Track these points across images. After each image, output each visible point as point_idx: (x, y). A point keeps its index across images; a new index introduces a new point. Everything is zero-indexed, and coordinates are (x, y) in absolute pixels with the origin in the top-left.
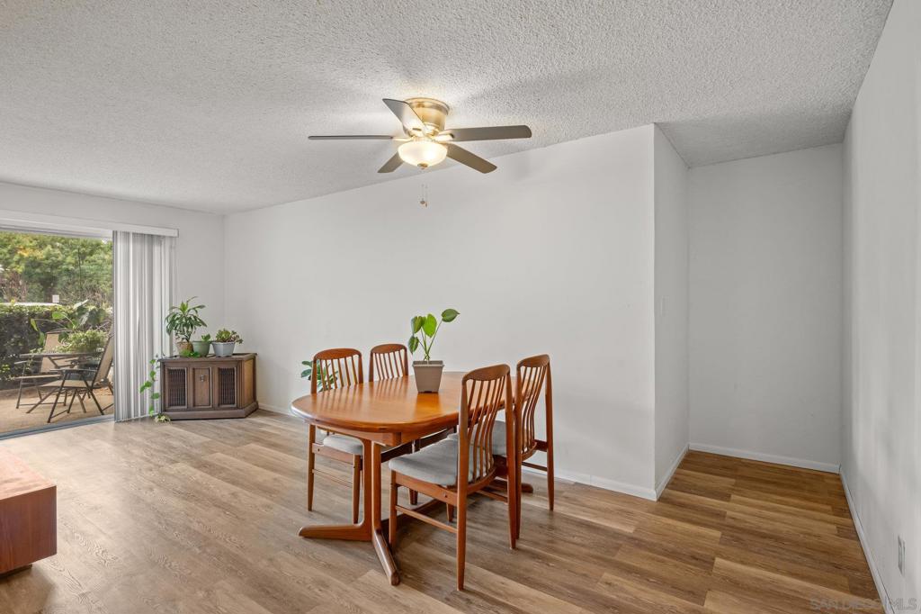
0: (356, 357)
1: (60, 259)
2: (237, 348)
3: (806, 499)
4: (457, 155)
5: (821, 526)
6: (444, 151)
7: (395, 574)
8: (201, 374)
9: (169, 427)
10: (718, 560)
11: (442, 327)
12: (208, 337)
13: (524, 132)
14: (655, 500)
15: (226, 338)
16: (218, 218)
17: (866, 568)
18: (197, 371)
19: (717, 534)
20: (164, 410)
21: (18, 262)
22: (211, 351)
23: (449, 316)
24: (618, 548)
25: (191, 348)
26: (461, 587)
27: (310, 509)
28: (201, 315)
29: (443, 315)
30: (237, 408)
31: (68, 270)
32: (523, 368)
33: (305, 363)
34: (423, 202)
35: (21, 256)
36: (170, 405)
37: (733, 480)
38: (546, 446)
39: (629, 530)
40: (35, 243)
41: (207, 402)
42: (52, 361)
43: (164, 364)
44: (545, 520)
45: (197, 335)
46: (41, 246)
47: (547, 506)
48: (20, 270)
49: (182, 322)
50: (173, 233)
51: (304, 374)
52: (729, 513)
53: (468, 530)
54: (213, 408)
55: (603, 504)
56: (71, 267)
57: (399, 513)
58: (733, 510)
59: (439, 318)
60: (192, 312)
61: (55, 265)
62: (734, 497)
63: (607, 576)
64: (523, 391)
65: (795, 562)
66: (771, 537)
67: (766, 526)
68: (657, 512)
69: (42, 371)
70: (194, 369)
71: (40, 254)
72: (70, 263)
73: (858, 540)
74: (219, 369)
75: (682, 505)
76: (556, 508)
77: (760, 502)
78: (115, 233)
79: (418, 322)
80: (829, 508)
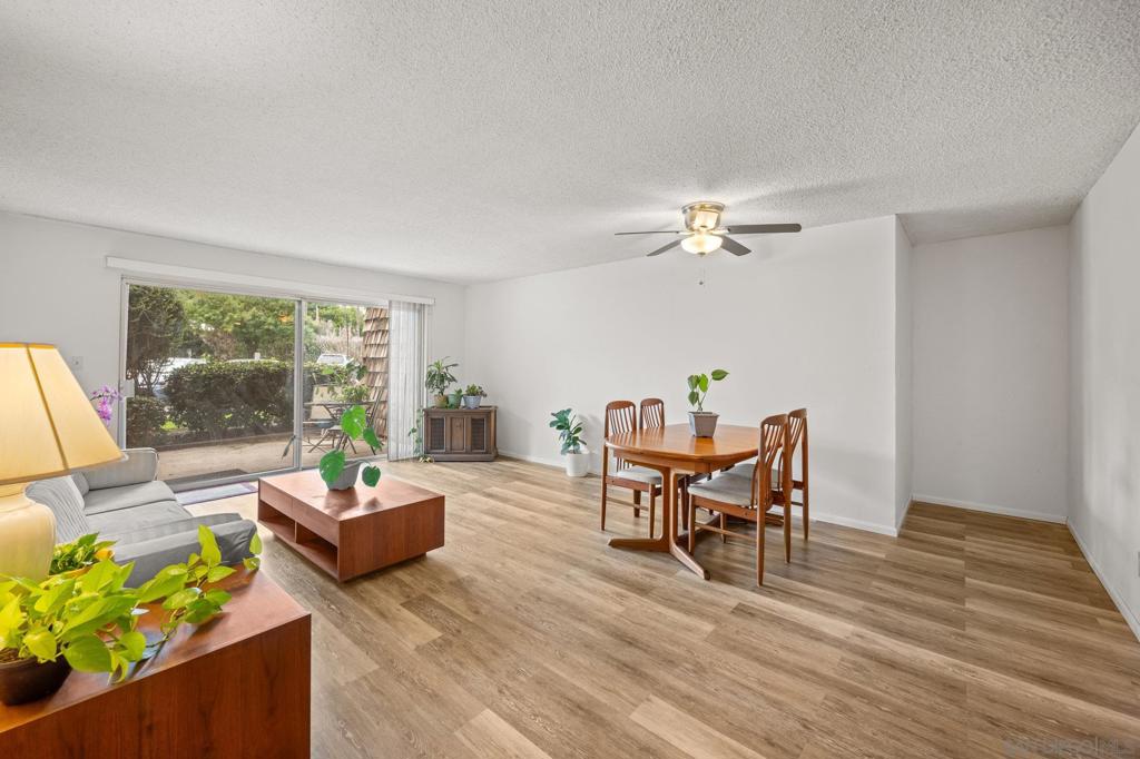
0: (631, 408)
1: (262, 319)
2: (483, 402)
3: (1036, 542)
4: (730, 246)
5: (1056, 561)
6: (719, 241)
7: (706, 572)
8: (457, 423)
9: (434, 467)
10: (967, 579)
11: (712, 384)
12: (460, 391)
13: (796, 228)
14: (896, 535)
15: (473, 392)
16: (461, 287)
17: (1104, 591)
18: (454, 421)
19: (961, 562)
20: (427, 452)
21: (228, 323)
22: (463, 404)
23: (719, 375)
24: (877, 566)
25: (447, 399)
26: (761, 584)
27: (603, 529)
28: (452, 372)
29: (713, 374)
30: (486, 453)
31: (268, 330)
32: (766, 426)
33: (553, 414)
34: (701, 283)
35: (231, 317)
36: (432, 448)
37: (964, 526)
38: (803, 485)
39: (883, 556)
40: (242, 305)
41: (461, 446)
42: (328, 409)
43: (427, 412)
44: (802, 545)
45: (450, 390)
46: (248, 306)
47: (802, 537)
48: (230, 330)
49: (438, 378)
50: (431, 302)
51: (552, 424)
52: (967, 549)
53: (766, 535)
54: (466, 453)
55: (848, 536)
56: (271, 327)
57: (697, 528)
58: (970, 547)
59: (710, 377)
60: (445, 370)
61: (258, 325)
62: (967, 537)
63: (875, 583)
64: (767, 445)
65: (1036, 584)
66: (1010, 567)
67: (1004, 559)
68: (899, 545)
69: (312, 417)
70: (451, 419)
71: (247, 316)
72: (270, 324)
73: (1093, 572)
74: (473, 420)
75: (921, 541)
76: (810, 538)
77: (994, 543)
78: (390, 302)
79: (694, 381)
80: (1061, 549)
